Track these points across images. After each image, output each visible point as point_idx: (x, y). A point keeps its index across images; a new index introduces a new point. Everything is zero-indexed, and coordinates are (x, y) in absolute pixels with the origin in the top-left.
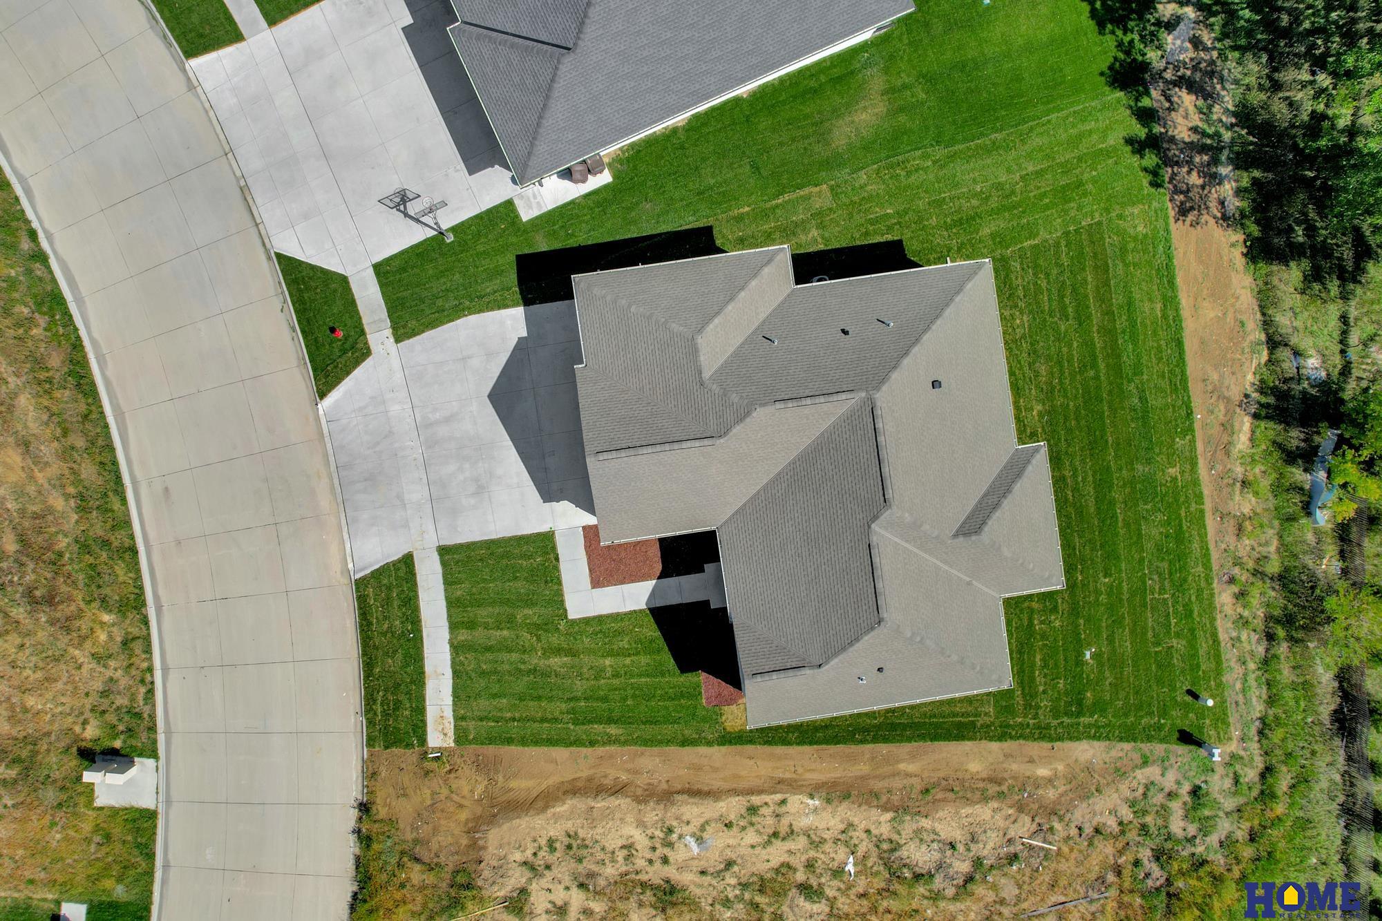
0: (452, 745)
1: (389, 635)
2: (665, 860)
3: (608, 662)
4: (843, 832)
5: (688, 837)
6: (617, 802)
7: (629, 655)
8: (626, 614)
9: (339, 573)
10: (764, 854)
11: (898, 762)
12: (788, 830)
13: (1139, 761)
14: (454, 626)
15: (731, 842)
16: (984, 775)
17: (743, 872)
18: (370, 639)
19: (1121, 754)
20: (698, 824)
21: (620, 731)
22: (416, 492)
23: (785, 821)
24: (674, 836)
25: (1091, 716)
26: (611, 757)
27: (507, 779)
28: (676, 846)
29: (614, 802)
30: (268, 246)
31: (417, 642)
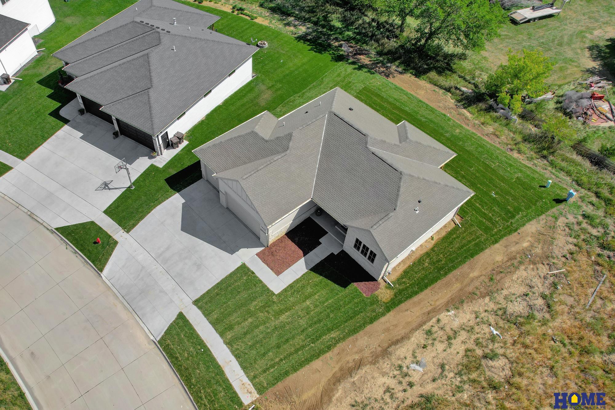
0: (258, 396)
1: (190, 358)
2: (411, 385)
3: (308, 302)
4: (476, 318)
5: (411, 365)
6: (364, 371)
7: (315, 294)
8: (300, 278)
9: (147, 345)
10: (452, 350)
11: (468, 274)
12: (452, 332)
13: (553, 220)
14: (222, 334)
15: (433, 354)
16: (506, 259)
17: (452, 366)
18: (181, 366)
19: (544, 221)
20: (411, 355)
21: (338, 333)
22: (168, 284)
23: (448, 329)
24: (405, 369)
25: (519, 214)
26: (343, 350)
27: (299, 396)
28: (410, 373)
29: (362, 372)
30: (50, 228)
31: (207, 352)
